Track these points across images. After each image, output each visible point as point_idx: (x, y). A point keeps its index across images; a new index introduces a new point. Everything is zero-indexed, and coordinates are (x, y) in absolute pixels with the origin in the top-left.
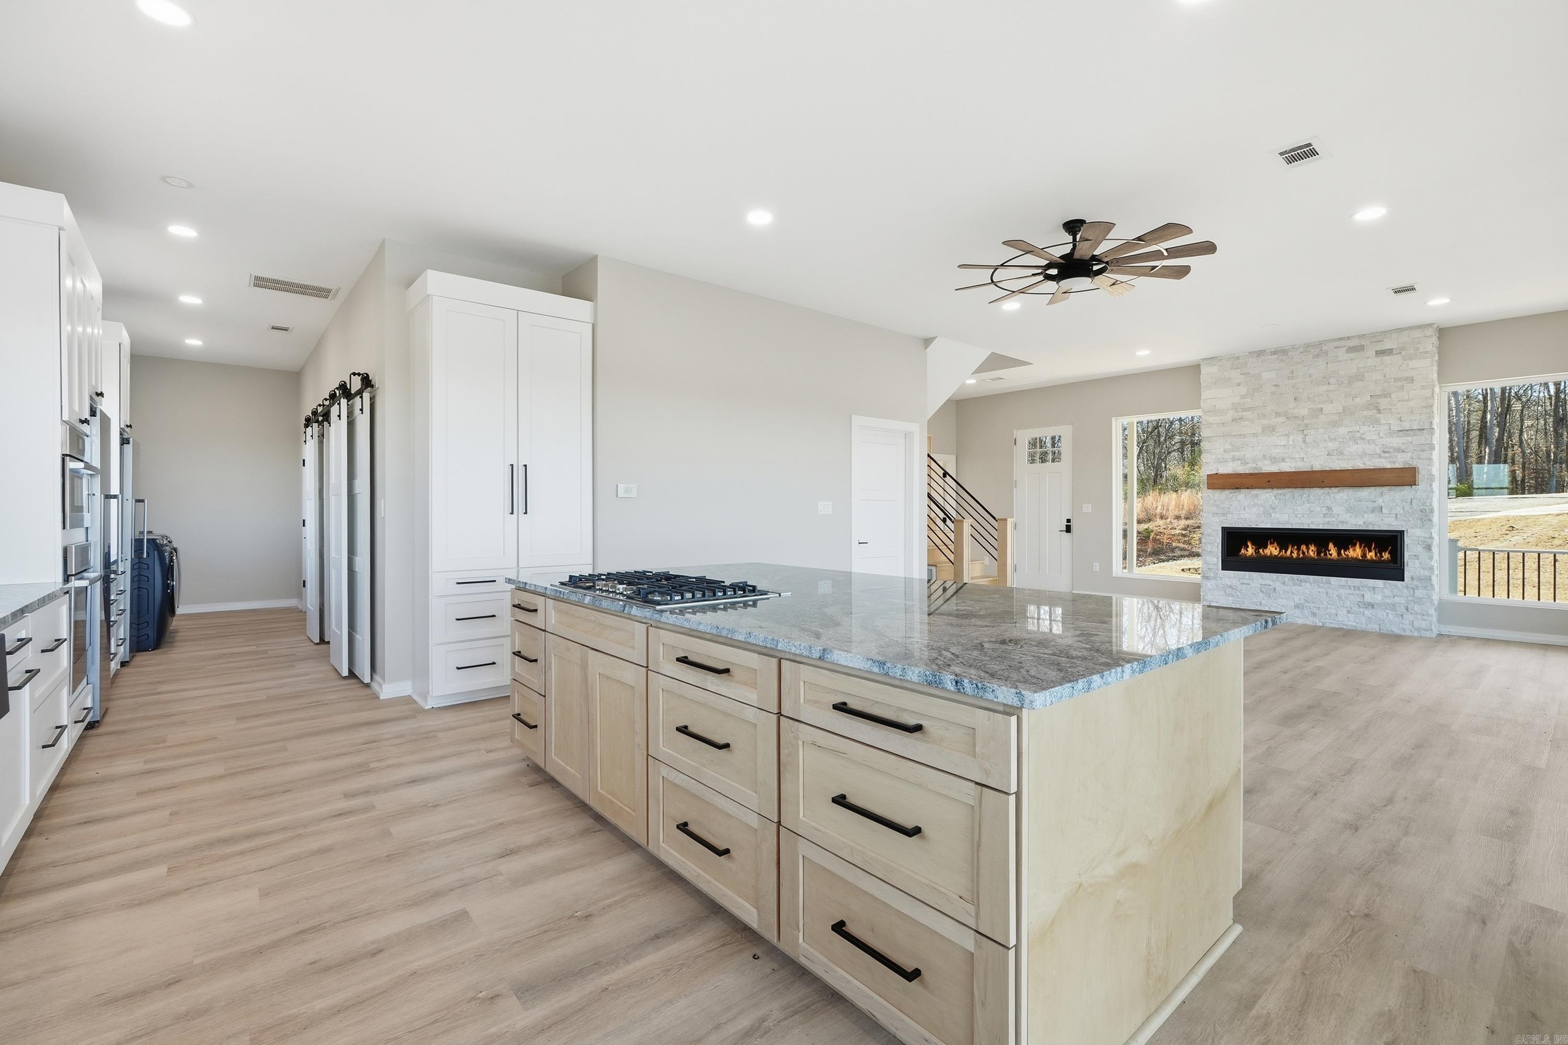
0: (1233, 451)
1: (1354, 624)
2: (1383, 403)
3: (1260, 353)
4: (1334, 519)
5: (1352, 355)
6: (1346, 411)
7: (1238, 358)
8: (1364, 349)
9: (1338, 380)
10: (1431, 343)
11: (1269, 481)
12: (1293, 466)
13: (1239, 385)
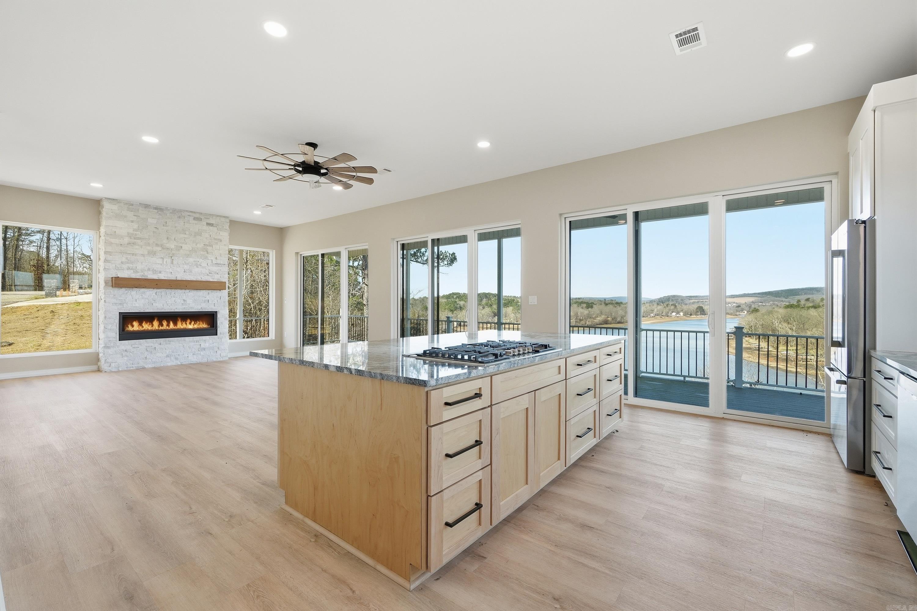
0: (128, 263)
1: (196, 360)
2: (209, 248)
3: (146, 206)
4: (187, 306)
5: (196, 222)
6: (193, 250)
7: (132, 205)
8: (201, 220)
9: (189, 233)
10: (227, 226)
12: (166, 276)
13: (133, 222)
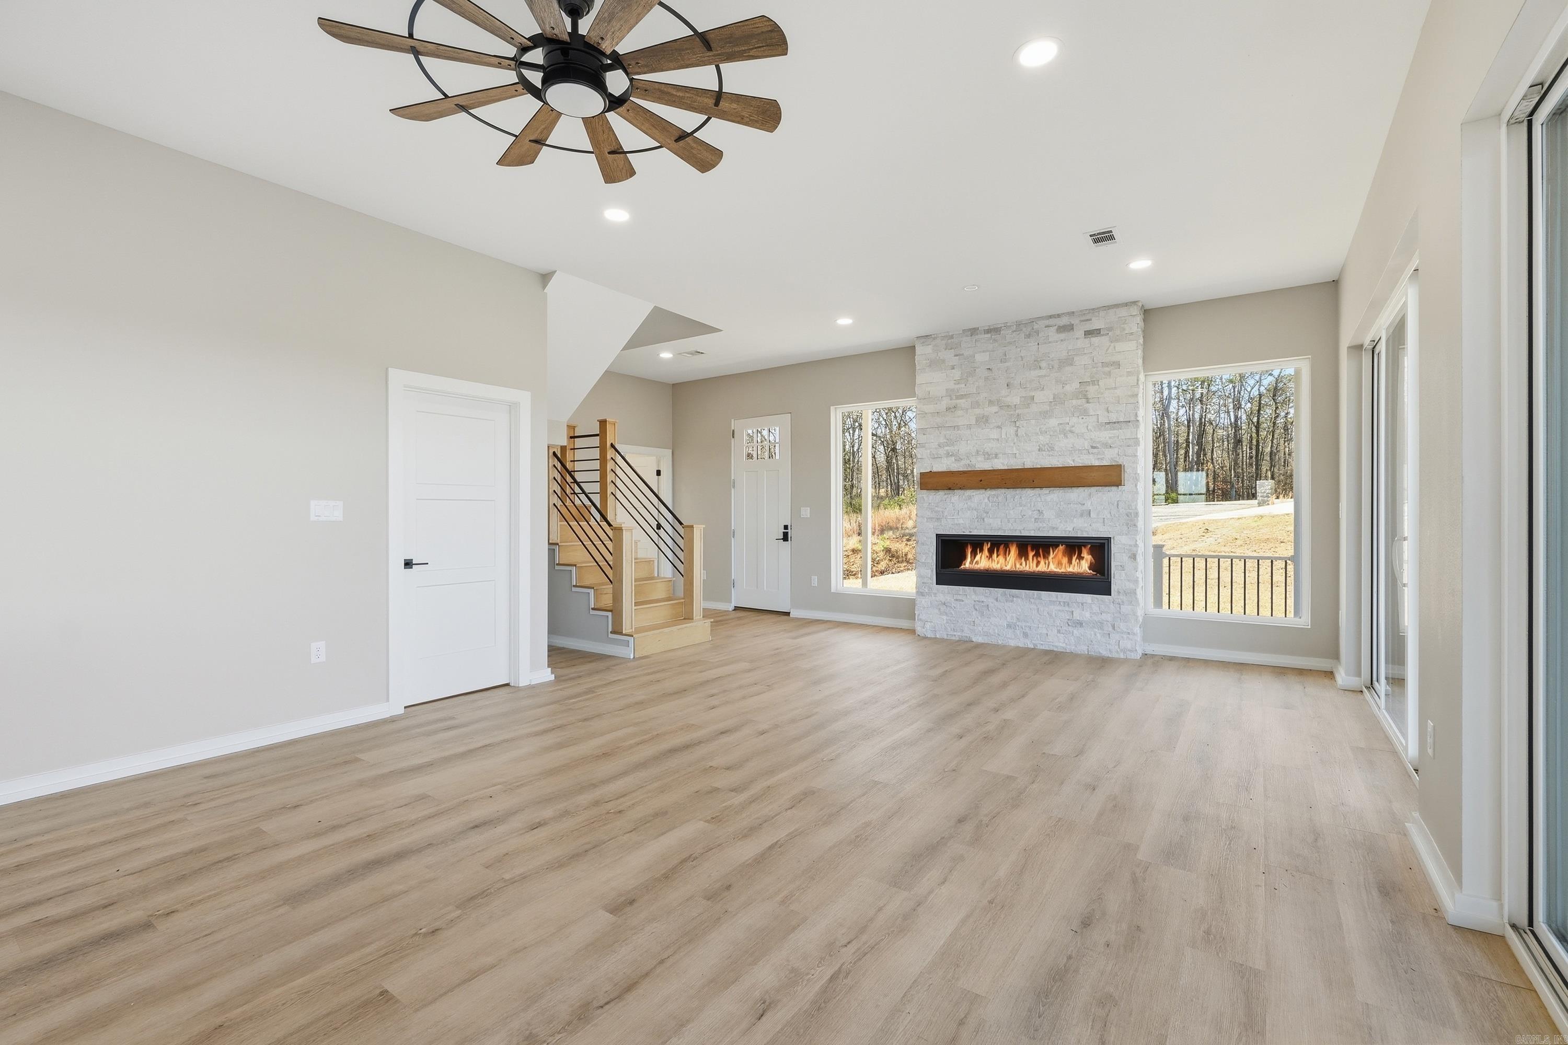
0: (948, 445)
1: (1064, 645)
3: (973, 331)
4: (1045, 525)
5: (1062, 336)
6: (1057, 400)
7: (952, 337)
8: (1073, 329)
9: (1049, 364)
10: (1135, 324)
11: (981, 481)
12: (1005, 462)
13: (953, 368)
